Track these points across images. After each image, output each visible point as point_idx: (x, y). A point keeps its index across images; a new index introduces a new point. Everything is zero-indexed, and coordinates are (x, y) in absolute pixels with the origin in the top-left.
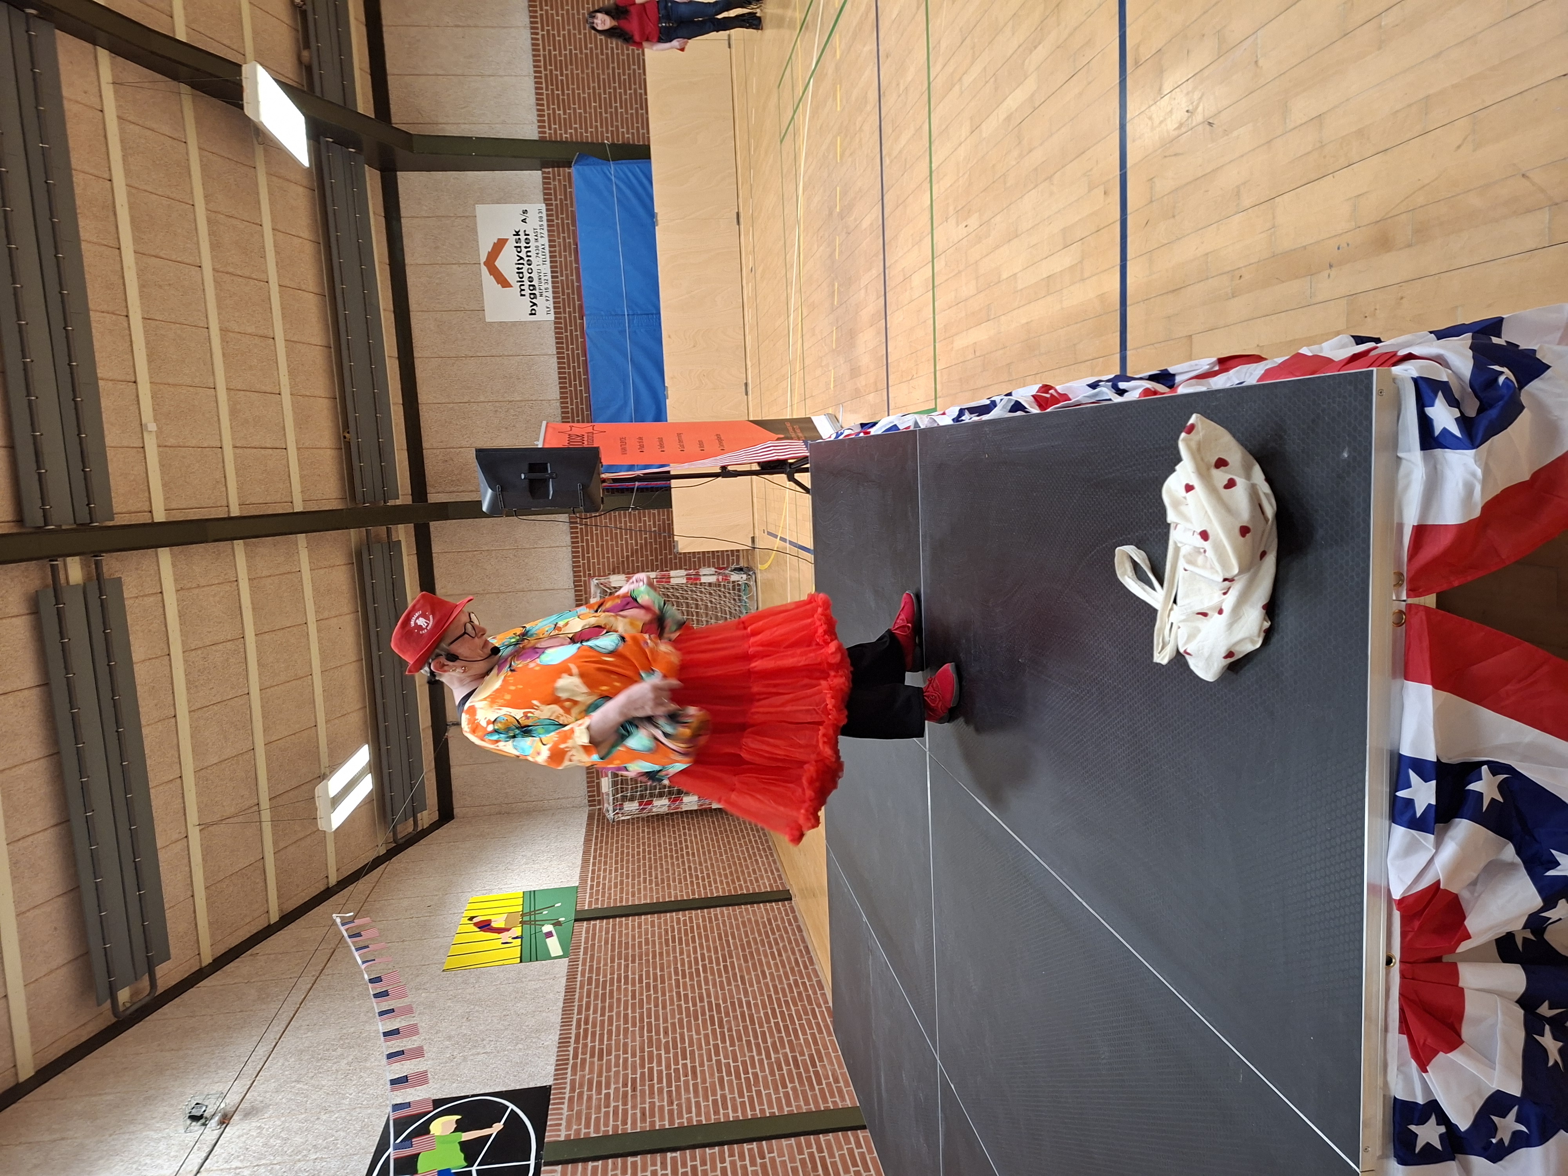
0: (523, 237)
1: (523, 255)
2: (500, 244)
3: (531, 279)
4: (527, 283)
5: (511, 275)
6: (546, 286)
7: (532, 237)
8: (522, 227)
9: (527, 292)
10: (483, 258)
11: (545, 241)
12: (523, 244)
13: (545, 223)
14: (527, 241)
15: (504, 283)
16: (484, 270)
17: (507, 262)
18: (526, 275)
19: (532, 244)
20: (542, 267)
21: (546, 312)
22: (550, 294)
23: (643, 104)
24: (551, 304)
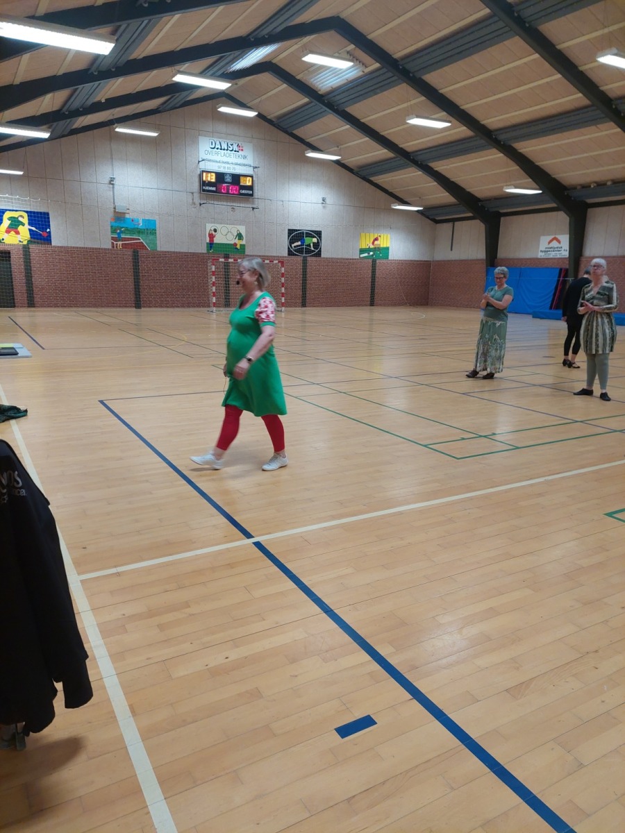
2: (559, 242)
3: (549, 251)
6: (547, 256)
8: (563, 249)
9: (546, 250)
10: (557, 236)
12: (558, 249)
13: (563, 257)
15: (549, 243)
16: (553, 237)
17: (555, 244)
19: (558, 252)
20: (552, 255)
21: (541, 255)
22: (544, 257)
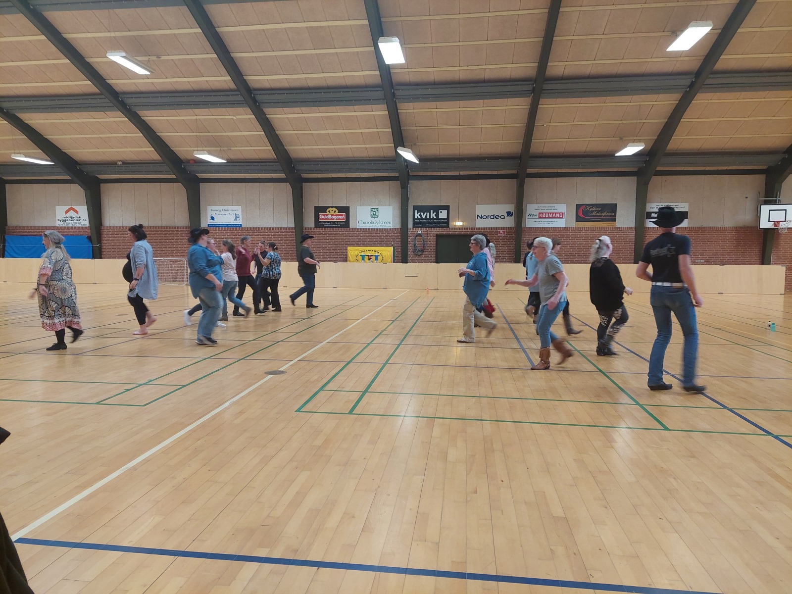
0: (79, 219)
1: (74, 219)
2: (77, 212)
3: (68, 220)
4: (66, 219)
5: (69, 214)
6: (65, 225)
7: (79, 222)
8: (82, 219)
9: (64, 219)
11: (78, 226)
12: (77, 219)
13: (83, 226)
14: (78, 220)
15: (66, 212)
16: (70, 207)
17: (72, 214)
18: (69, 219)
19: (77, 222)
20: (71, 224)
21: (59, 224)
22: (64, 226)
23: (114, 258)
24: (61, 226)
